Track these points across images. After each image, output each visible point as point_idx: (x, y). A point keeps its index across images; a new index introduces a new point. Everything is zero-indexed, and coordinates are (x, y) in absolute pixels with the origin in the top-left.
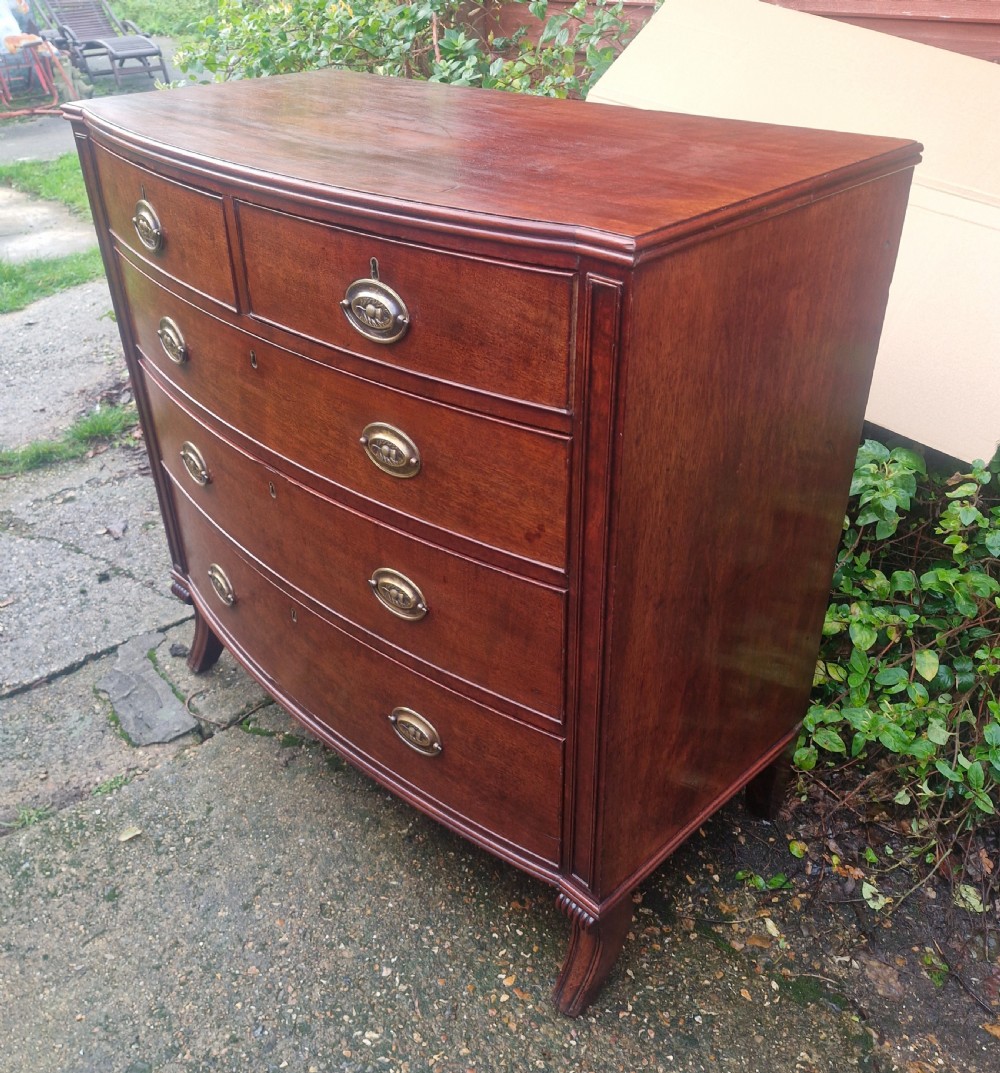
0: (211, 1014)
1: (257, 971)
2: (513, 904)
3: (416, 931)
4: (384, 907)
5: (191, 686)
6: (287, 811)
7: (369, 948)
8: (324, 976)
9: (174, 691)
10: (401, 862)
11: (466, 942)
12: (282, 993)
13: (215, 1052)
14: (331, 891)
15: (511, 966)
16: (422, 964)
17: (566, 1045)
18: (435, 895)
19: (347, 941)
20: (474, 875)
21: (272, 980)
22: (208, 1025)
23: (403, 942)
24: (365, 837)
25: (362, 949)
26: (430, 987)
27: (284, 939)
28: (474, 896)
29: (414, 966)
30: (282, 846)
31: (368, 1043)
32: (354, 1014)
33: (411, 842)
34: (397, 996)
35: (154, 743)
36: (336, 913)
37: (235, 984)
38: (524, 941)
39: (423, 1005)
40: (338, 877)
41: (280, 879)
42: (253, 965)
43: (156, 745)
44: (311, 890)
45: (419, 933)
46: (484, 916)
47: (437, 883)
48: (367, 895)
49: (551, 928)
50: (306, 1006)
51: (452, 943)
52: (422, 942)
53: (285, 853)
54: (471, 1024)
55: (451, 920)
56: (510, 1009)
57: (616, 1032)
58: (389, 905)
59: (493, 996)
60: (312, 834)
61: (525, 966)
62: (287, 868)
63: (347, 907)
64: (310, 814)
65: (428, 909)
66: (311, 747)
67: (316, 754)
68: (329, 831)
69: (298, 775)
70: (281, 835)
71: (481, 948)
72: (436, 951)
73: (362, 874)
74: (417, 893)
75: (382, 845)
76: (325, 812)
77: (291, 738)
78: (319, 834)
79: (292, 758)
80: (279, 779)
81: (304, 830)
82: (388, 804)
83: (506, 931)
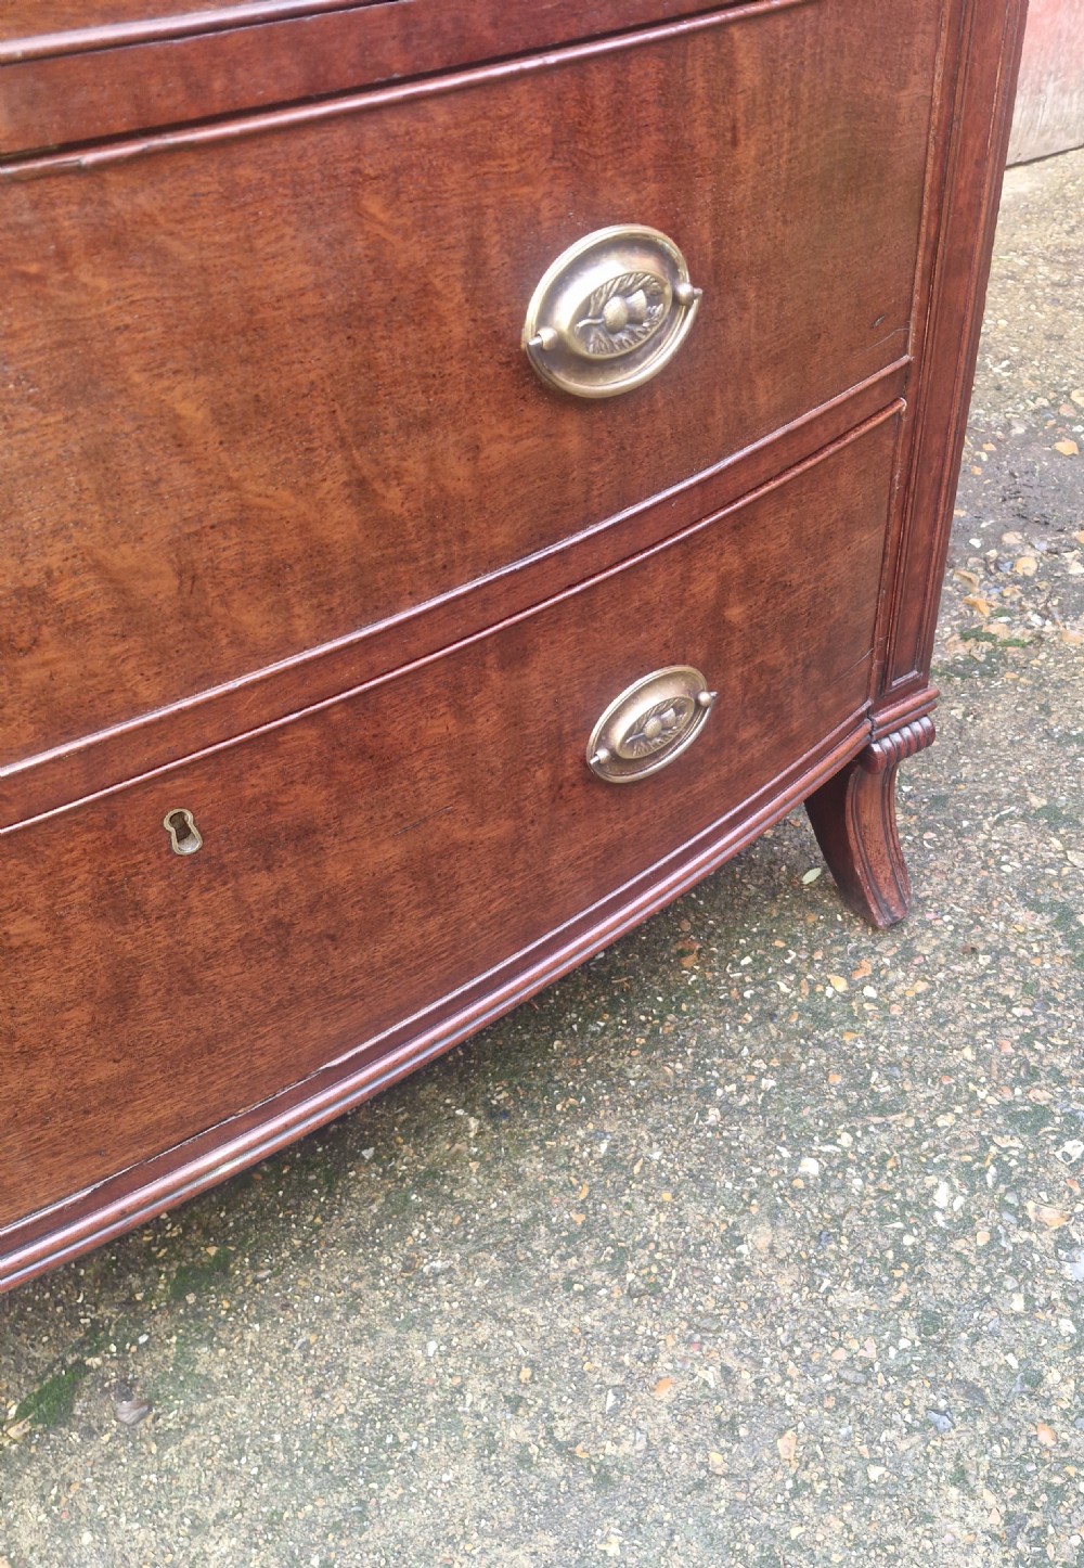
0: (897, 1540)
1: (790, 1433)
2: (685, 964)
3: (724, 1115)
4: (661, 1167)
6: (318, 1392)
7: (752, 1196)
8: (811, 1285)
10: (552, 1131)
11: (756, 1036)
12: (845, 1374)
13: (995, 1520)
14: (597, 1276)
15: (810, 976)
16: (797, 1107)
17: (951, 928)
18: (647, 1077)
19: (733, 1239)
20: (614, 1014)
21: (816, 1397)
22: (928, 1544)
23: (749, 1135)
24: (464, 1203)
25: (754, 1210)
26: (844, 1097)
27: (711, 1376)
28: (662, 1018)
29: (801, 1121)
30: (432, 1397)
31: (959, 1202)
32: (899, 1225)
33: (506, 1114)
34: (862, 1150)
36: (657, 1262)
37: (820, 1487)
38: (764, 957)
39: (882, 1110)
40: (562, 1258)
41: (538, 1394)
42: (773, 1448)
45: (727, 1108)
46: (704, 1006)
47: (621, 1073)
48: (625, 1199)
49: (744, 920)
50: (881, 1318)
51: (757, 1057)
52: (749, 1104)
53: (459, 1390)
54: (916, 1041)
55: (708, 1055)
56: (889, 989)
57: (927, 872)
58: (656, 1155)
59: (867, 1006)
60: (423, 1322)
61: (812, 962)
62: (511, 1380)
63: (647, 1240)
64: (353, 1331)
65: (677, 1090)
66: (108, 1341)
67: (138, 1324)
68: (425, 1282)
69: (200, 1369)
70: (397, 1402)
71: (772, 1016)
72: (772, 1083)
73: (569, 1207)
74: (637, 1107)
75: (500, 1168)
76: (357, 1295)
77: (40, 1397)
78: (426, 1305)
79: (125, 1390)
80: (189, 1423)
81: (400, 1344)
82: (388, 1154)
83: (742, 980)
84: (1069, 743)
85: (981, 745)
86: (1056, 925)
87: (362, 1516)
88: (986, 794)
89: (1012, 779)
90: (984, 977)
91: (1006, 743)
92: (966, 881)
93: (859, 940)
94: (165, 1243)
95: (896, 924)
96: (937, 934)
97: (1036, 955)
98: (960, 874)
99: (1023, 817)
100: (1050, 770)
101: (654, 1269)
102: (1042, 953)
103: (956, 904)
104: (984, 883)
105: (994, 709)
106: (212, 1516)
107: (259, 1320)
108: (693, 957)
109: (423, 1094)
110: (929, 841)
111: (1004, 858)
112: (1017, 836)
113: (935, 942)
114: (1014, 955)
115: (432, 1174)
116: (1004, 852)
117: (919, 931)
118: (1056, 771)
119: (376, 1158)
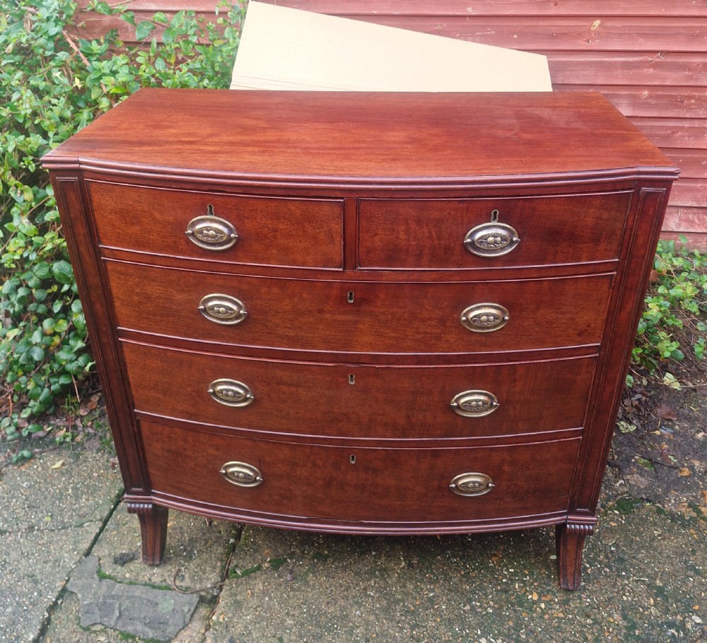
2: (493, 559)
3: (471, 610)
4: (442, 611)
5: (163, 576)
6: (328, 603)
7: (461, 637)
9: (154, 587)
10: (422, 581)
11: (497, 595)
14: (406, 625)
15: (528, 588)
16: (493, 622)
17: (587, 604)
18: (457, 584)
20: (461, 559)
23: (471, 619)
24: (387, 583)
26: (509, 630)
28: (474, 570)
29: (491, 627)
30: (351, 624)
33: (413, 567)
35: (180, 631)
38: (518, 572)
40: (401, 615)
43: (183, 631)
45: (473, 608)
46: (489, 576)
47: (451, 578)
48: (427, 612)
49: (521, 557)
51: (493, 601)
52: (480, 612)
53: (358, 627)
54: (546, 630)
55: (478, 590)
56: (551, 609)
57: (595, 581)
58: (444, 607)
59: (538, 609)
60: (359, 605)
61: (532, 584)
62: (370, 634)
63: (425, 627)
64: (344, 595)
65: (463, 594)
66: (294, 558)
67: (302, 559)
68: (366, 595)
69: (308, 579)
70: (342, 619)
71: (507, 592)
72: (491, 611)
73: (412, 604)
74: (448, 590)
75: (402, 580)
76: (350, 587)
77: (275, 561)
78: (363, 601)
79: (291, 572)
80: (299, 589)
81: (352, 606)
82: (378, 557)
83: (506, 575)
84: (690, 570)
85: (655, 549)
86: (626, 628)
87: (320, 638)
88: (641, 568)
89: (656, 569)
90: (585, 627)
91: (665, 555)
92: (607, 593)
93: (553, 588)
94: (318, 543)
95: (568, 590)
96: (581, 603)
97: (609, 632)
98: (607, 589)
99: (648, 586)
100: (674, 575)
101: (422, 635)
102: (612, 632)
103: (596, 598)
104: (612, 598)
105: (673, 540)
106: (292, 614)
107: (326, 577)
108: (497, 558)
109: (396, 547)
110: (605, 572)
111: (627, 594)
112: (639, 589)
113: (578, 605)
114: (601, 627)
115: (385, 570)
116: (629, 592)
117: (576, 598)
118: (676, 577)
119: (375, 556)
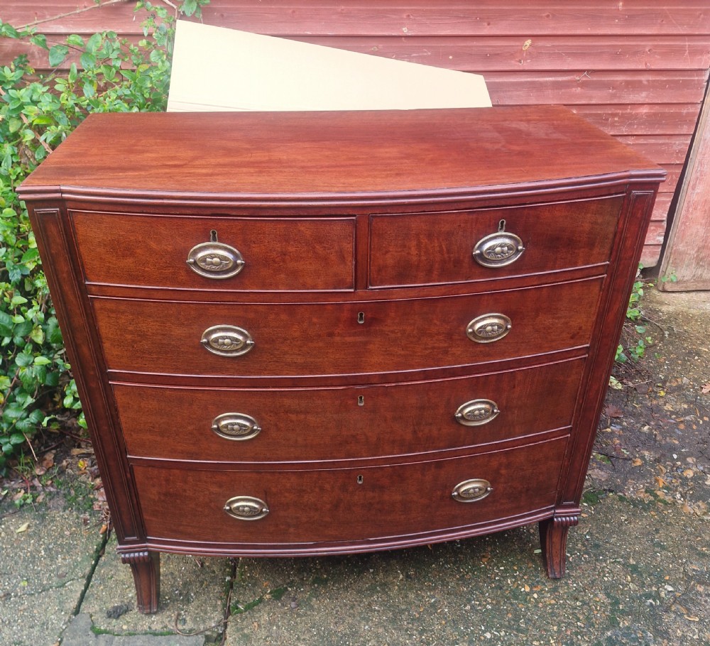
2: (483, 560)
3: (471, 609)
4: (446, 614)
6: (336, 623)
7: (467, 634)
10: (421, 589)
11: (493, 592)
14: (415, 632)
15: (519, 582)
16: (494, 617)
17: (574, 589)
18: (454, 588)
20: (454, 565)
23: (474, 618)
24: (390, 596)
25: (466, 638)
26: (509, 622)
28: (467, 573)
29: (493, 622)
30: (362, 639)
33: (411, 578)
34: (506, 639)
36: (433, 638)
38: (508, 570)
39: (519, 631)
40: (408, 623)
44: (407, 641)
45: (473, 608)
46: (482, 576)
47: (448, 582)
48: (432, 617)
49: (508, 556)
51: (490, 598)
52: (480, 610)
53: (369, 641)
54: (541, 617)
55: (475, 590)
56: (543, 598)
57: (577, 568)
58: (446, 610)
59: (532, 599)
60: (367, 620)
61: (523, 578)
63: (433, 630)
64: (350, 613)
65: (461, 596)
66: (294, 586)
67: (303, 585)
68: (372, 611)
69: (312, 603)
70: (353, 636)
71: (501, 588)
72: (490, 607)
73: (416, 611)
74: (448, 595)
75: (403, 592)
76: (354, 605)
77: (276, 591)
78: (369, 616)
79: (294, 599)
80: (305, 615)
81: (360, 622)
82: (376, 573)
83: (497, 573)
84: (658, 547)
85: (625, 533)
86: (611, 604)
88: (615, 551)
89: (628, 550)
90: (576, 608)
91: (634, 537)
92: (589, 576)
93: (542, 579)
94: (316, 569)
95: (555, 579)
96: (568, 588)
97: (597, 610)
98: (589, 573)
99: (623, 565)
100: (644, 553)
101: (431, 639)
102: (600, 610)
103: (581, 582)
104: (595, 580)
105: (638, 523)
106: (302, 638)
107: (329, 599)
108: (486, 559)
110: (584, 558)
111: (607, 575)
112: (617, 570)
113: (566, 591)
114: (590, 607)
115: (385, 584)
116: (608, 573)
117: (563, 585)
118: (646, 554)
119: (373, 573)
